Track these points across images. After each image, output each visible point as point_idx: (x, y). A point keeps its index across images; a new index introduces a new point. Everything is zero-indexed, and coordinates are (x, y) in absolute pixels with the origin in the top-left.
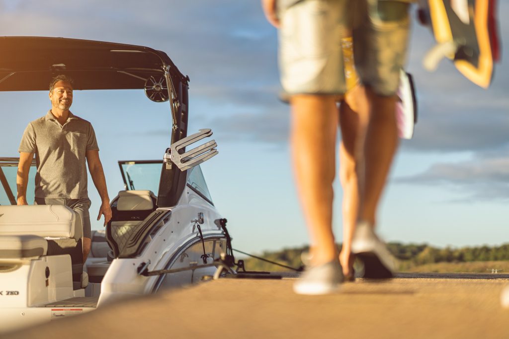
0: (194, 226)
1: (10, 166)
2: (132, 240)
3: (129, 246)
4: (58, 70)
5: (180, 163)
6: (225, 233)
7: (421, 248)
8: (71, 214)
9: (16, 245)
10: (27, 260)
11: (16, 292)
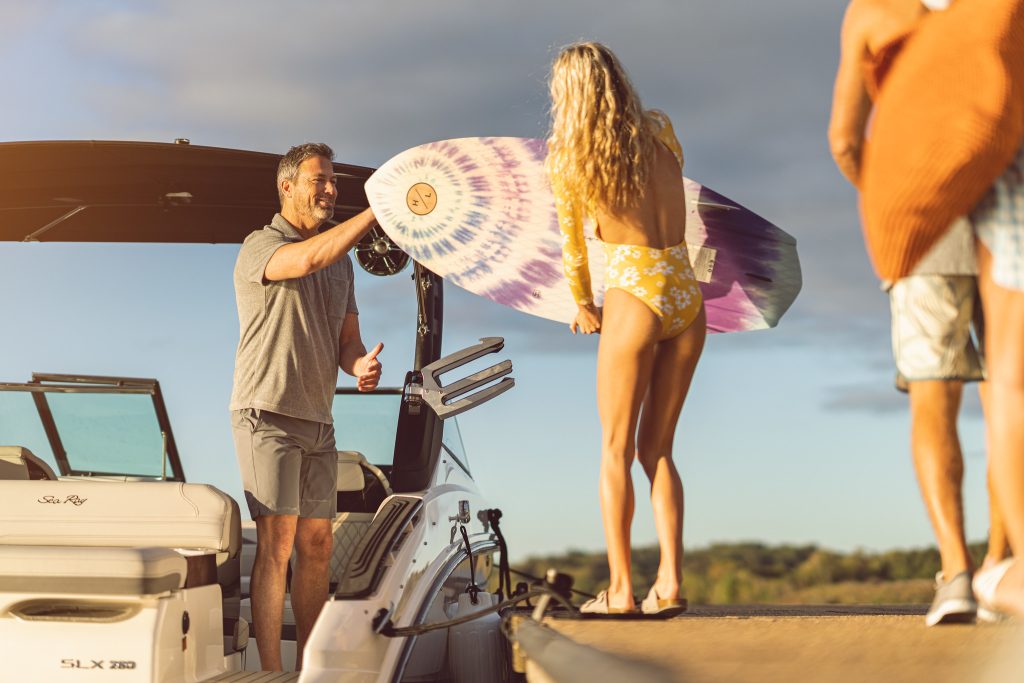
0: (454, 528)
1: (63, 391)
2: (357, 563)
3: (353, 574)
4: (176, 204)
5: (440, 405)
6: (496, 538)
7: (805, 553)
8: (223, 503)
9: (131, 568)
10: (150, 600)
11: (130, 662)
